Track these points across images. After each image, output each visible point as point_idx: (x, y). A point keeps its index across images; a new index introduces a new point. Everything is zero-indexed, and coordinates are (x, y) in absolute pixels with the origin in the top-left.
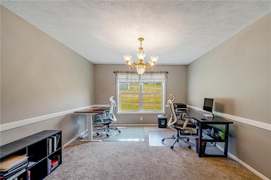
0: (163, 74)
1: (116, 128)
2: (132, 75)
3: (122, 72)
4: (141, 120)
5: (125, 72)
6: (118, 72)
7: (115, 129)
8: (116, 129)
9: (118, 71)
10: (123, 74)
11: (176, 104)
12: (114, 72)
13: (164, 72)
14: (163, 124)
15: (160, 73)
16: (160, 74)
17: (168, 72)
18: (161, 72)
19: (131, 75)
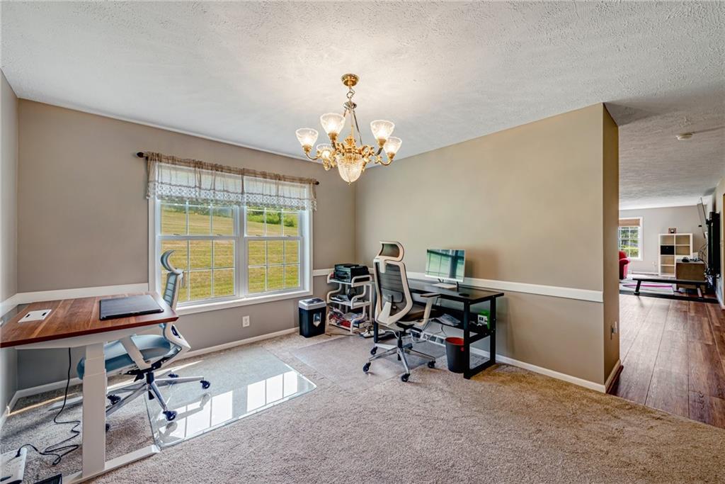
0: (307, 186)
1: (172, 376)
2: (216, 175)
3: (173, 160)
4: (244, 326)
5: (188, 163)
6: (159, 157)
7: (170, 383)
8: (170, 379)
9: (158, 155)
10: (182, 170)
11: (346, 266)
12: (140, 155)
13: (309, 181)
14: (317, 324)
15: (301, 183)
16: (299, 184)
17: (317, 183)
18: (301, 180)
19: (212, 174)
